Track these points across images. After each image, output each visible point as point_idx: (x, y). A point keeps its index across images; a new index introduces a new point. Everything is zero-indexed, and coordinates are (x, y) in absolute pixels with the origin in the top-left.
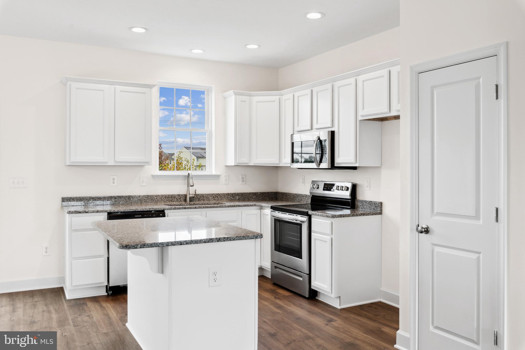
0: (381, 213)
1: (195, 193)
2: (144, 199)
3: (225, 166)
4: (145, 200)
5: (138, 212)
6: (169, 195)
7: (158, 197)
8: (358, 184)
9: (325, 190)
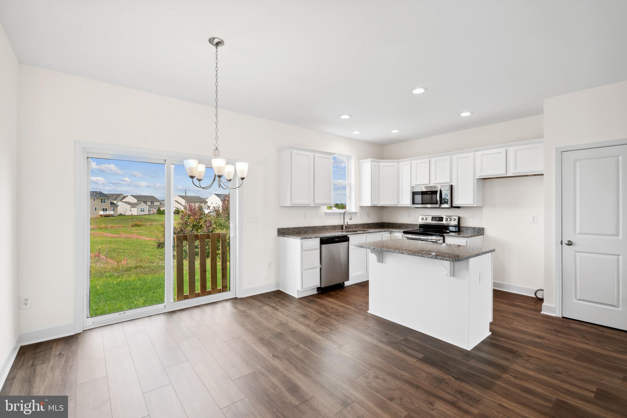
0: (483, 234)
1: (347, 223)
3: (360, 206)
5: (336, 237)
6: (333, 225)
8: (461, 217)
9: (433, 221)
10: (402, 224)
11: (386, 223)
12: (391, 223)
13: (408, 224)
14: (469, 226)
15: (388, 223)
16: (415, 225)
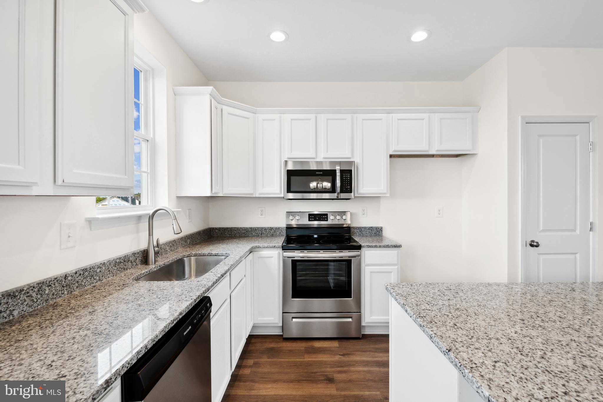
2: (77, 279)
3: (177, 197)
4: (78, 282)
6: (120, 258)
7: (104, 268)
9: (312, 221)
10: (251, 228)
11: (216, 229)
12: (227, 228)
13: (263, 228)
14: (363, 226)
15: (220, 228)
16: (276, 228)
